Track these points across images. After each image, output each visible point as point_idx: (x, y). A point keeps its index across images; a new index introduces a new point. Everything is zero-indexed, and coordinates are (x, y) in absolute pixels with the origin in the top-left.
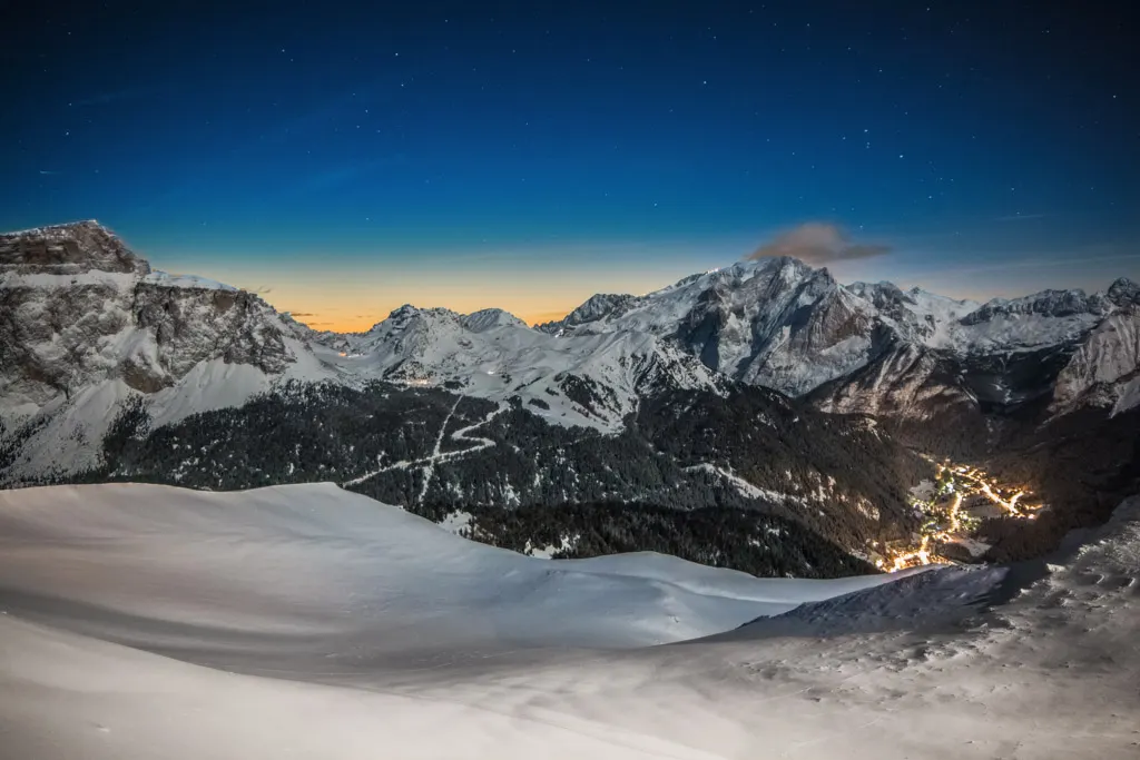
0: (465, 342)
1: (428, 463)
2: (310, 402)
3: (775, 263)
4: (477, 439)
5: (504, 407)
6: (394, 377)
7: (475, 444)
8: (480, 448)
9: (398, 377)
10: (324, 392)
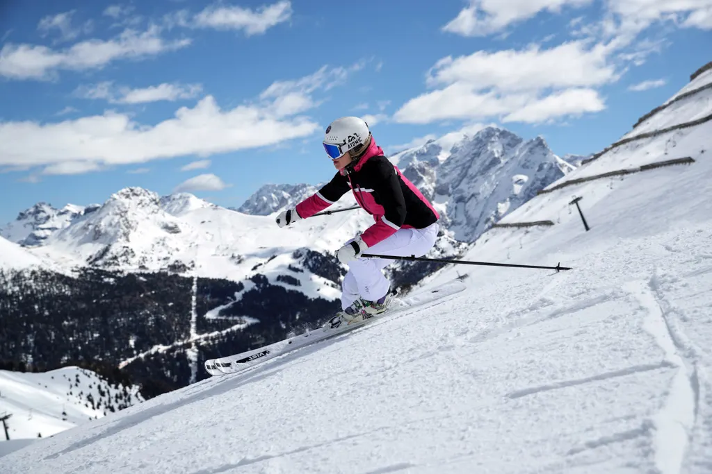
0: (170, 225)
1: (189, 346)
2: (22, 291)
3: (480, 136)
4: (236, 318)
5: (249, 286)
6: (106, 264)
7: (236, 323)
8: (243, 326)
9: (110, 264)
10: (36, 279)
